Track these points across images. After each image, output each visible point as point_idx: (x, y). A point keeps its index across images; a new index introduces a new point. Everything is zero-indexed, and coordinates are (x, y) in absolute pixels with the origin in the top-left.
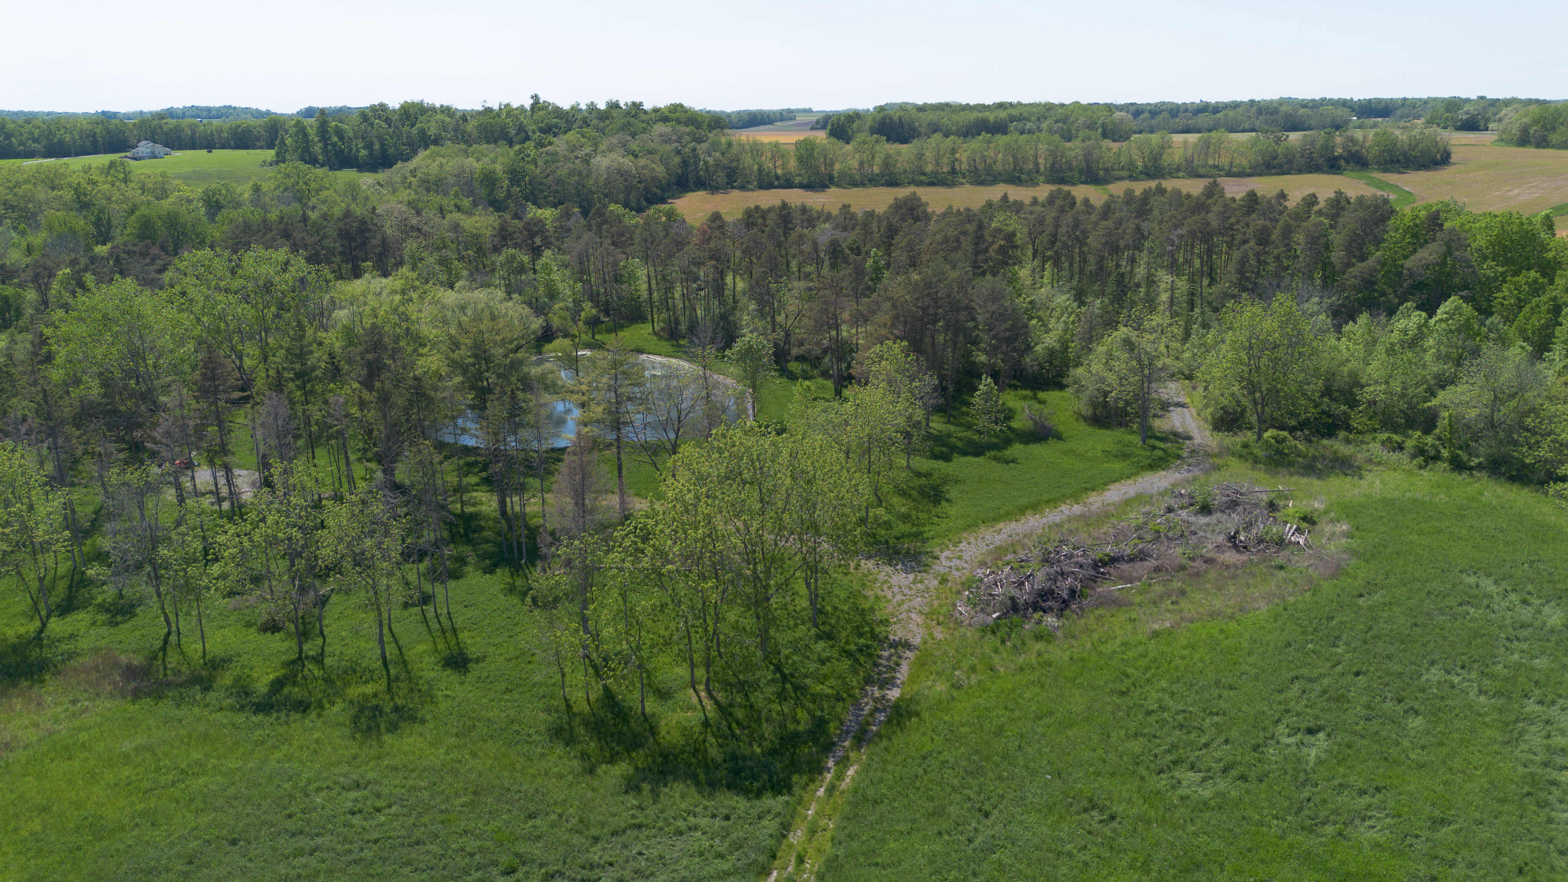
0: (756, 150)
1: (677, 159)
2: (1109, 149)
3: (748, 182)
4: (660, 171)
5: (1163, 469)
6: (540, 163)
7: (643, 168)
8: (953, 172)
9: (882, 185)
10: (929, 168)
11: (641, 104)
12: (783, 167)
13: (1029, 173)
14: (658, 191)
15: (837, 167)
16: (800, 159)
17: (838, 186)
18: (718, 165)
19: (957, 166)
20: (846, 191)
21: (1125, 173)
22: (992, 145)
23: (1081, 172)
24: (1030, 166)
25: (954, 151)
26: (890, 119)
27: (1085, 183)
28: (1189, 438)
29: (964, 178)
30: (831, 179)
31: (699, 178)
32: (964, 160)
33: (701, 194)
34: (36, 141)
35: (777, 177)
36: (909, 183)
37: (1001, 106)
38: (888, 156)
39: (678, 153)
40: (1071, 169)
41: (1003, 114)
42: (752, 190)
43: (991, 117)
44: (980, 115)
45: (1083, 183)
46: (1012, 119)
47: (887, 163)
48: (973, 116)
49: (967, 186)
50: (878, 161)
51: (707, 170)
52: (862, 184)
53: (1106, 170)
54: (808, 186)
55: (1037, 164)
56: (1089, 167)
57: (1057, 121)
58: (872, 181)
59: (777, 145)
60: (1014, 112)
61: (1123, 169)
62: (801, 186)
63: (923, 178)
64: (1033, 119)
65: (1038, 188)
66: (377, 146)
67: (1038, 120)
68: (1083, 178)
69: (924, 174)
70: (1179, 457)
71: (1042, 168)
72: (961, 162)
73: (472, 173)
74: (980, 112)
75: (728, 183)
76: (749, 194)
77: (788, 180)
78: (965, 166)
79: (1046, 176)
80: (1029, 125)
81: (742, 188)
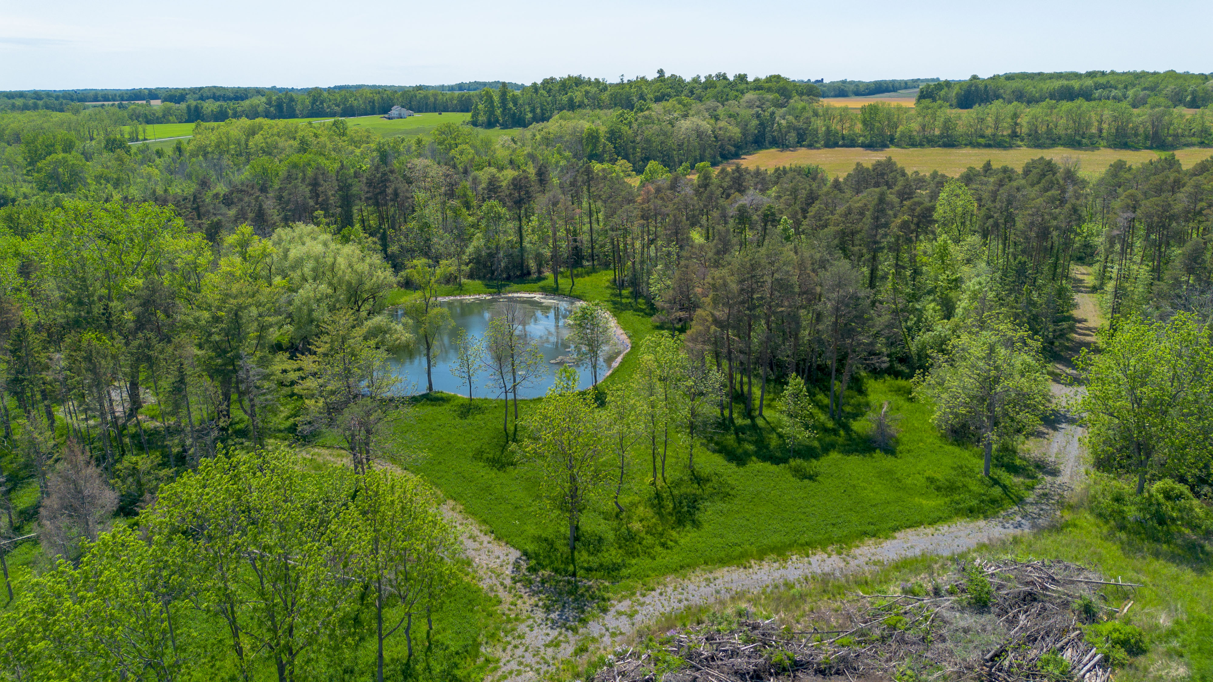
0: (828, 114)
1: (755, 122)
2: (1181, 116)
3: (816, 142)
4: (735, 131)
5: (986, 518)
6: (635, 126)
7: (720, 129)
8: (1014, 135)
9: (939, 146)
10: (989, 132)
11: (745, 75)
12: (851, 128)
13: (1091, 137)
14: (733, 149)
15: (901, 128)
16: (864, 122)
17: (898, 146)
18: (790, 127)
19: (1018, 130)
20: (903, 151)
21: (1194, 140)
22: (1055, 111)
23: (1147, 137)
24: (1094, 130)
25: (1015, 116)
26: (976, 86)
27: (1151, 148)
28: (1055, 473)
29: (1022, 140)
30: (892, 140)
31: (774, 138)
32: (1025, 124)
33: (773, 150)
34: (338, 105)
35: (843, 138)
36: (966, 145)
37: (1091, 75)
38: (947, 121)
39: (758, 116)
40: (1136, 135)
41: (1089, 82)
42: (818, 148)
43: (1076, 84)
44: (1065, 82)
45: (1147, 148)
46: (1097, 86)
47: (947, 125)
48: (1057, 84)
49: (1025, 148)
50: (939, 123)
51: (780, 131)
52: (921, 145)
53: (1176, 136)
54: (869, 146)
55: (1100, 130)
56: (1156, 134)
57: (1145, 89)
58: (930, 142)
59: (846, 109)
60: (1102, 80)
61: (1194, 135)
62: (865, 146)
63: (981, 140)
64: (1120, 86)
65: (1096, 152)
66: (538, 111)
67: (1126, 87)
68: (1149, 143)
69: (982, 136)
70: (1020, 501)
71: (1105, 133)
72: (1021, 127)
73: (582, 132)
74: (1068, 80)
75: (798, 142)
76: (814, 152)
77: (853, 140)
78: (1025, 130)
79: (1108, 141)
80: (1114, 92)
81: (810, 146)
